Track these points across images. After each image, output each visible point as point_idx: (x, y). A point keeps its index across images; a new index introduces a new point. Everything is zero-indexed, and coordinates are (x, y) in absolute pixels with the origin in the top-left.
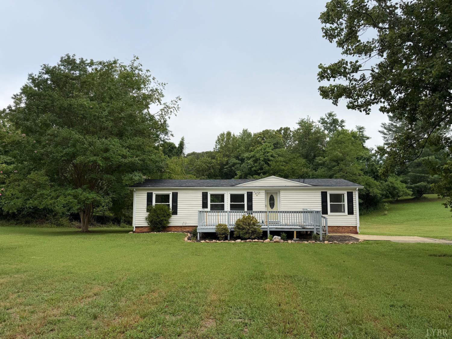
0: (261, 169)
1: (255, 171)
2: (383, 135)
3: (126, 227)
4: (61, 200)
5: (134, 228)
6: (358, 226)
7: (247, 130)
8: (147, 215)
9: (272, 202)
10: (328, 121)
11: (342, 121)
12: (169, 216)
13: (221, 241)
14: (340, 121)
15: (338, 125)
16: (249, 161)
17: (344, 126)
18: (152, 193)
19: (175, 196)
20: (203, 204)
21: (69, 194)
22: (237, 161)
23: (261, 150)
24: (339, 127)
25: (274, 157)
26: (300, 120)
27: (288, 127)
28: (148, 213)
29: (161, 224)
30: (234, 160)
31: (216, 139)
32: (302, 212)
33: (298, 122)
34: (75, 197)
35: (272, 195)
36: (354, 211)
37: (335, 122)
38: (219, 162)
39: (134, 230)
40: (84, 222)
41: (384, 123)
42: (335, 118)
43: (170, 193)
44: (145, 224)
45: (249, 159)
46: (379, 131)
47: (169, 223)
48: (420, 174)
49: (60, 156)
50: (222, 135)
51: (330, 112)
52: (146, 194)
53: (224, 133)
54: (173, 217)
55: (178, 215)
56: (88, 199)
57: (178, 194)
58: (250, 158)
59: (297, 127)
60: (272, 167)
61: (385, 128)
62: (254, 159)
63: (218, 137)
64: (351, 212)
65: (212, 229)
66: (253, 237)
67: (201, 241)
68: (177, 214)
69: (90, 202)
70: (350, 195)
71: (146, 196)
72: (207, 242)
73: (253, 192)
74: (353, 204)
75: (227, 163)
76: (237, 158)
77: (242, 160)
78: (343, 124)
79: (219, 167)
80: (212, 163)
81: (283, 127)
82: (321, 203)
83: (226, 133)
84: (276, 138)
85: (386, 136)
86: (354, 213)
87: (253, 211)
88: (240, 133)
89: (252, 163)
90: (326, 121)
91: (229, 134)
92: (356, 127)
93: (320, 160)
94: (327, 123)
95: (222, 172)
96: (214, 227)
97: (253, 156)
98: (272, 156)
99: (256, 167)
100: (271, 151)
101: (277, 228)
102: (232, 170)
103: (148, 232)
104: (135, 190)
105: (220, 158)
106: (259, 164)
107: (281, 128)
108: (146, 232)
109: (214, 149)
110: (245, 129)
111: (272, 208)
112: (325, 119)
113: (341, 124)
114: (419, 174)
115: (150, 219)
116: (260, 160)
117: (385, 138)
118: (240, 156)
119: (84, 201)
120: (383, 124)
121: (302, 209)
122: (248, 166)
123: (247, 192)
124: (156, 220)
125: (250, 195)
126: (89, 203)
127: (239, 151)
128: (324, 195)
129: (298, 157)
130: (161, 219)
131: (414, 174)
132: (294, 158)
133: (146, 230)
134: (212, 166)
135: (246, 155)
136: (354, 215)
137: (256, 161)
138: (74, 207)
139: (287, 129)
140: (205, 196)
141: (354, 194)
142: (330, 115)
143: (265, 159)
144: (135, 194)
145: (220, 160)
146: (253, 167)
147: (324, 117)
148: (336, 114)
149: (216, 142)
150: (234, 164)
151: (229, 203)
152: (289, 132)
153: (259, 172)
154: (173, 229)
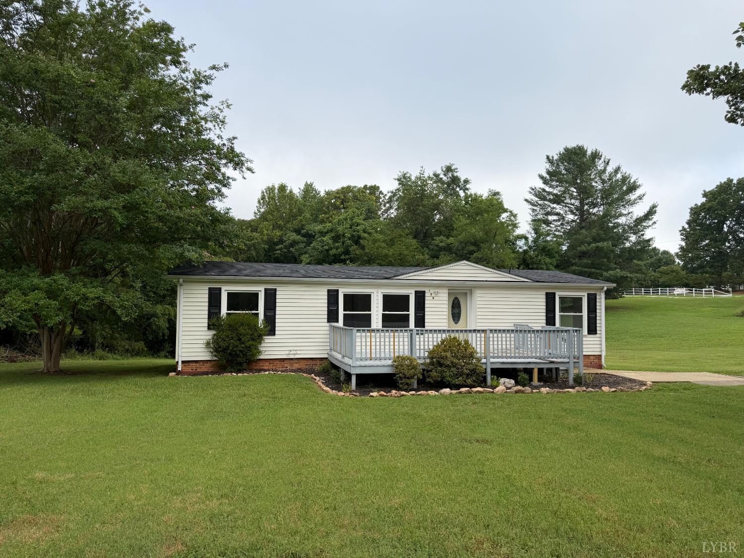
0: (347, 252)
1: (334, 255)
2: (531, 207)
3: (108, 358)
4: (14, 302)
5: (180, 363)
6: (604, 354)
7: (312, 185)
8: (210, 337)
9: (456, 311)
10: (445, 178)
11: (466, 181)
12: (259, 338)
13: (411, 393)
14: (462, 180)
15: (459, 186)
16: (324, 239)
17: (467, 189)
18: (220, 289)
19: (271, 297)
20: (329, 315)
21: (34, 288)
22: (299, 238)
23: (346, 219)
24: (460, 190)
25: (369, 233)
26: (400, 174)
27: (377, 185)
28: (213, 332)
29: (245, 355)
30: (294, 236)
31: (259, 196)
32: (512, 331)
33: (397, 177)
34: (52, 294)
35: (456, 298)
36: (598, 329)
37: (455, 180)
38: (265, 238)
39: (179, 369)
40: (51, 352)
41: (533, 187)
42: (455, 174)
43: (261, 290)
44: (203, 355)
45: (323, 234)
46: (526, 200)
47: (259, 352)
48: (588, 268)
49: (16, 193)
50: (271, 190)
51: (448, 165)
52: (207, 292)
53: (273, 186)
54: (268, 339)
55: (276, 337)
56: (85, 298)
57: (278, 293)
58: (326, 233)
59: (395, 185)
60: (367, 250)
61: (536, 195)
62: (333, 235)
63: (263, 192)
64: (592, 330)
65: (382, 366)
66: (469, 381)
67: (371, 394)
68: (274, 334)
69: (89, 306)
70: (592, 300)
71: (207, 296)
72: (383, 395)
73: (427, 291)
74: (596, 316)
75: (281, 241)
76: (298, 231)
77: (310, 237)
78: (468, 186)
79: (266, 246)
80: (253, 240)
81: (369, 185)
82: (545, 314)
83: (277, 186)
84: (365, 201)
85: (535, 208)
86: (598, 332)
87: (426, 328)
88: (300, 189)
89: (330, 242)
90: (441, 179)
91: (282, 188)
92: (488, 191)
93: (441, 242)
94: (443, 183)
95: (270, 256)
96: (390, 362)
97: (331, 231)
98: (364, 231)
99: (337, 249)
100: (362, 222)
101: (503, 363)
102: (290, 252)
103: (213, 373)
104: (181, 281)
105: (267, 230)
106: (343, 243)
107: (366, 186)
108: (207, 373)
109: (255, 213)
110: (309, 183)
111: (456, 323)
112: (439, 175)
113: (465, 186)
114: (587, 270)
115: (216, 346)
116: (344, 235)
117: (534, 210)
118: (303, 229)
119: (76, 303)
120: (533, 189)
121: (512, 325)
122: (323, 246)
123: (416, 291)
124: (237, 346)
125: (420, 297)
126: (87, 309)
127: (301, 221)
128: (550, 299)
129: (407, 235)
130: (248, 344)
131: (580, 268)
132: (401, 236)
133: (204, 368)
134: (254, 245)
135: (318, 227)
136: (597, 335)
137: (336, 239)
138: (51, 318)
139: (374, 189)
140: (333, 297)
141: (598, 297)
142: (449, 169)
143: (353, 236)
144: (182, 290)
145: (267, 234)
146: (331, 249)
147: (439, 171)
148: (457, 169)
149: (259, 202)
150: (294, 243)
151: (381, 312)
152: (377, 193)
153: (343, 257)
154: (266, 366)
